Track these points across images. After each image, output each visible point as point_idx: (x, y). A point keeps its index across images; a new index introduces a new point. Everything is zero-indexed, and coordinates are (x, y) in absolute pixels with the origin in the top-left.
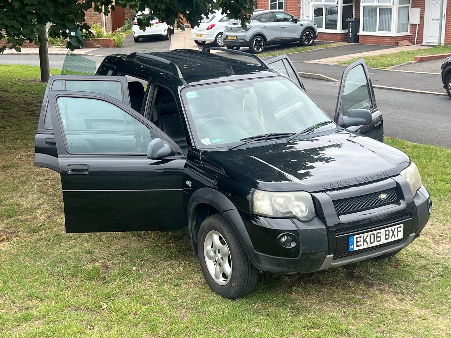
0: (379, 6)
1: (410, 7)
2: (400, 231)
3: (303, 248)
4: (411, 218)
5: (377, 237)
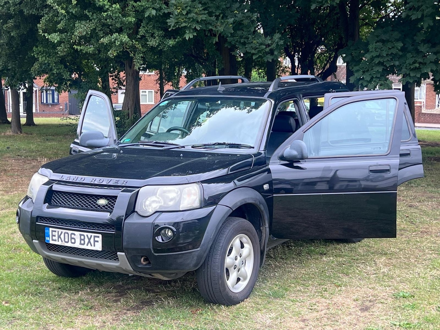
2: (98, 241)
4: (114, 233)
5: (72, 238)
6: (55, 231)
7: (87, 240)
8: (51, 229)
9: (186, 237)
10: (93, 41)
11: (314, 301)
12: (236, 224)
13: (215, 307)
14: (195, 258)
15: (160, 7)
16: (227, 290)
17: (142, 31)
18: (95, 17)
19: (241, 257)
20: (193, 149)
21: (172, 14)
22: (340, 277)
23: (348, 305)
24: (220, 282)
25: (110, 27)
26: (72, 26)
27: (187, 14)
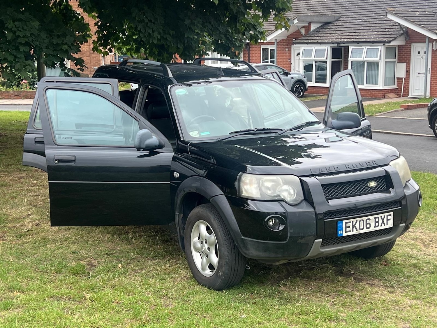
0: (366, 60)
1: (396, 62)
2: (390, 220)
3: (291, 232)
4: (401, 207)
5: (367, 224)
7: (381, 221)
8: (344, 222)
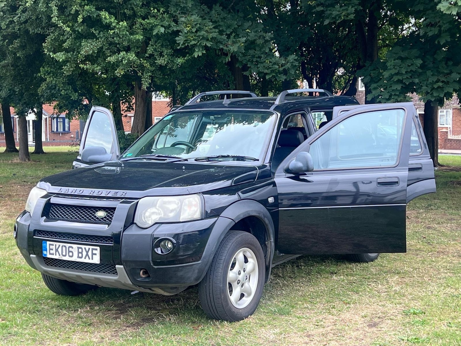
4: (112, 245)
5: (69, 252)
6: (53, 245)
7: (84, 253)
8: (48, 243)
9: (187, 249)
10: (100, 60)
11: (320, 318)
12: (239, 237)
13: (217, 323)
14: (196, 271)
15: (169, 25)
16: (230, 305)
17: (150, 50)
18: (102, 36)
19: (245, 272)
20: (196, 162)
21: (181, 32)
22: (350, 295)
23: (356, 321)
24: (223, 296)
25: (118, 46)
26: (78, 45)
27: (196, 32)
